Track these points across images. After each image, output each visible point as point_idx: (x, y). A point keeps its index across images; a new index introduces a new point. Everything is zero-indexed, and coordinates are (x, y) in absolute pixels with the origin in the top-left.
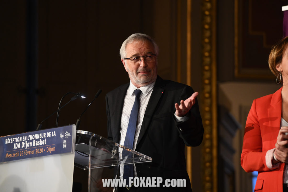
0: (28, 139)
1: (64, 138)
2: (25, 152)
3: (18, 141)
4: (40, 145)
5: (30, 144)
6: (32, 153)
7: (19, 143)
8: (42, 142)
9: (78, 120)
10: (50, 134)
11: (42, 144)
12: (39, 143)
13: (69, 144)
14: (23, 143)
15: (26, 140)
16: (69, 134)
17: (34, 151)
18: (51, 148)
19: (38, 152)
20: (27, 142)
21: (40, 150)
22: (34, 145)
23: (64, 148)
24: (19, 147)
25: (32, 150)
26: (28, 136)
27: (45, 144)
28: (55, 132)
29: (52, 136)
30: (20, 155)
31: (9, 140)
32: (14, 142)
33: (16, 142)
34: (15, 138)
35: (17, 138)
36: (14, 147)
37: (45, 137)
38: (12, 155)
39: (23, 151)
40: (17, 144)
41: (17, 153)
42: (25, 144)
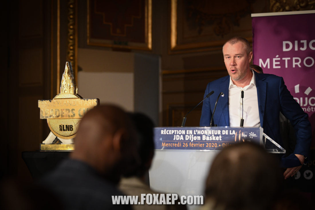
0: (195, 134)
1: (248, 138)
2: (190, 144)
3: (180, 134)
4: (213, 140)
5: (197, 138)
6: (202, 146)
7: (182, 136)
8: (215, 138)
10: (227, 132)
11: (215, 140)
12: (211, 138)
14: (186, 136)
15: (192, 133)
16: (255, 135)
17: (203, 144)
19: (210, 145)
20: (193, 135)
22: (204, 139)
24: (182, 138)
25: (201, 143)
26: (195, 131)
27: (221, 140)
29: (231, 134)
30: (184, 146)
31: (166, 131)
32: (174, 133)
33: (177, 134)
34: (175, 131)
35: (178, 131)
36: (174, 138)
37: (220, 134)
38: (172, 145)
39: (187, 143)
40: (178, 136)
41: (178, 144)
42: (190, 137)
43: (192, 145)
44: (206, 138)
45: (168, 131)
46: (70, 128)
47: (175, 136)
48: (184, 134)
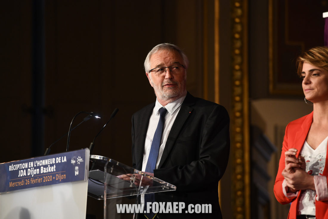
0: (35, 166)
1: (76, 164)
2: (31, 180)
3: (23, 168)
5: (37, 171)
6: (40, 181)
7: (25, 170)
8: (51, 169)
9: (92, 143)
10: (60, 160)
11: (50, 171)
12: (47, 170)
13: (81, 171)
14: (29, 170)
15: (32, 166)
16: (82, 159)
17: (41, 179)
18: (61, 175)
19: (46, 179)
20: (33, 168)
21: (48, 178)
22: (42, 172)
23: (76, 175)
24: (25, 174)
25: (40, 177)
26: (35, 162)
27: (55, 170)
29: (63, 161)
30: (26, 184)
31: (13, 167)
32: (19, 168)
33: (22, 168)
34: (20, 165)
35: (22, 164)
36: (19, 174)
37: (55, 163)
38: (17, 184)
39: (29, 180)
40: (22, 171)
41: (22, 182)
42: (31, 171)
43: (33, 181)
44: (43, 170)
47: (20, 171)
48: (27, 167)
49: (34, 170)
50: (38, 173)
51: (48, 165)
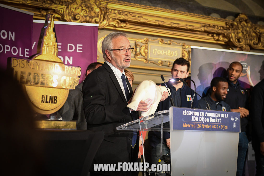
0: (205, 116)
1: (234, 121)
2: (202, 125)
3: (196, 115)
4: (216, 122)
6: (209, 127)
7: (197, 117)
10: (224, 116)
11: (217, 122)
12: (215, 120)
14: (200, 117)
15: (203, 116)
16: (238, 119)
17: (210, 126)
18: (225, 126)
19: (214, 127)
20: (204, 117)
22: (211, 121)
23: (234, 128)
24: (197, 120)
25: (209, 125)
26: (205, 113)
27: (220, 122)
28: (227, 115)
29: (226, 117)
30: (198, 127)
31: (186, 112)
32: (192, 114)
33: (194, 115)
34: (193, 112)
35: (194, 112)
36: (192, 119)
37: (220, 117)
38: (190, 126)
39: (200, 124)
40: (194, 117)
41: (195, 125)
42: (202, 119)
43: (203, 126)
44: (212, 120)
45: (188, 112)
46: (55, 100)
47: (192, 117)
48: (199, 115)
49: (205, 118)
50: (208, 121)
51: (215, 117)
